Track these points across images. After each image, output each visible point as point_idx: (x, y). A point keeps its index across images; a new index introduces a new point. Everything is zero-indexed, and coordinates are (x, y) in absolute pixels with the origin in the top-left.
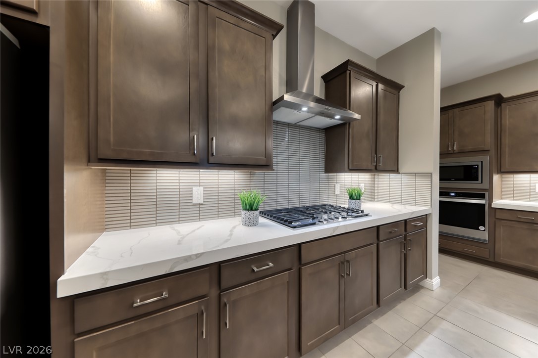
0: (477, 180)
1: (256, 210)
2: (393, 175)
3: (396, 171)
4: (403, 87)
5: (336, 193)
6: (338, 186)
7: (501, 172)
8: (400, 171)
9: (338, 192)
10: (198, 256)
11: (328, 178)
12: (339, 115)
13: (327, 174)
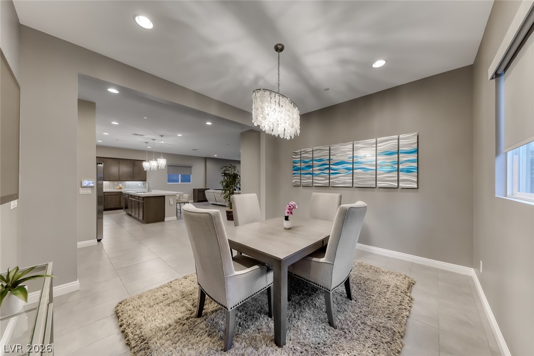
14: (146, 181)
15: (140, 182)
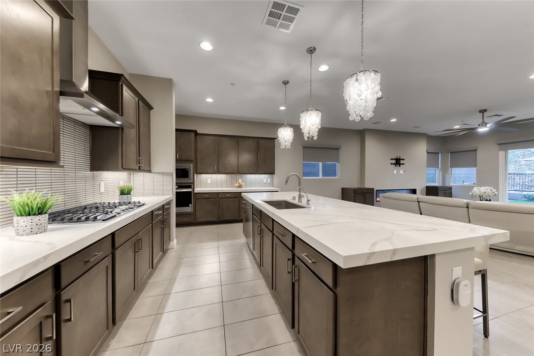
0: (188, 178)
1: (46, 213)
2: (146, 174)
3: (150, 171)
4: (153, 108)
5: (101, 191)
6: (102, 184)
7: (198, 173)
8: (152, 171)
9: (102, 190)
10: (45, 258)
11: (93, 177)
12: (120, 121)
13: (92, 173)
14: (274, 174)
15: (266, 176)
